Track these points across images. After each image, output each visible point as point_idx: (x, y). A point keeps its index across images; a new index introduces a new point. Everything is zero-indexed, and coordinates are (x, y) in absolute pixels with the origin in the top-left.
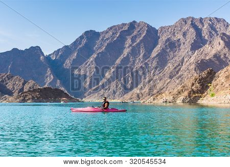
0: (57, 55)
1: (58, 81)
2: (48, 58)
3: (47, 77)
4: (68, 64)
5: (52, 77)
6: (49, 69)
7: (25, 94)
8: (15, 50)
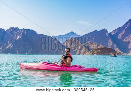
0: (114, 32)
1: (115, 45)
2: (110, 34)
3: (109, 43)
4: (120, 36)
5: (112, 43)
6: (110, 39)
7: (93, 51)
8: (96, 31)
